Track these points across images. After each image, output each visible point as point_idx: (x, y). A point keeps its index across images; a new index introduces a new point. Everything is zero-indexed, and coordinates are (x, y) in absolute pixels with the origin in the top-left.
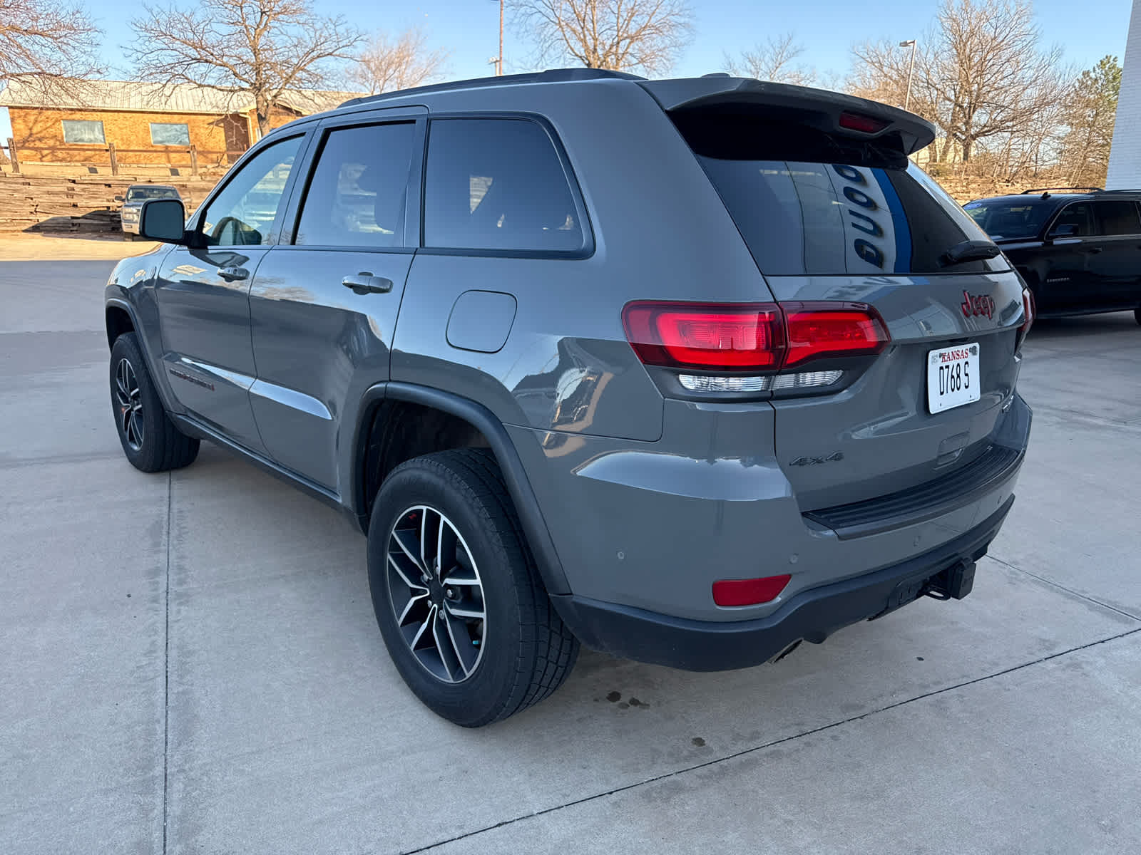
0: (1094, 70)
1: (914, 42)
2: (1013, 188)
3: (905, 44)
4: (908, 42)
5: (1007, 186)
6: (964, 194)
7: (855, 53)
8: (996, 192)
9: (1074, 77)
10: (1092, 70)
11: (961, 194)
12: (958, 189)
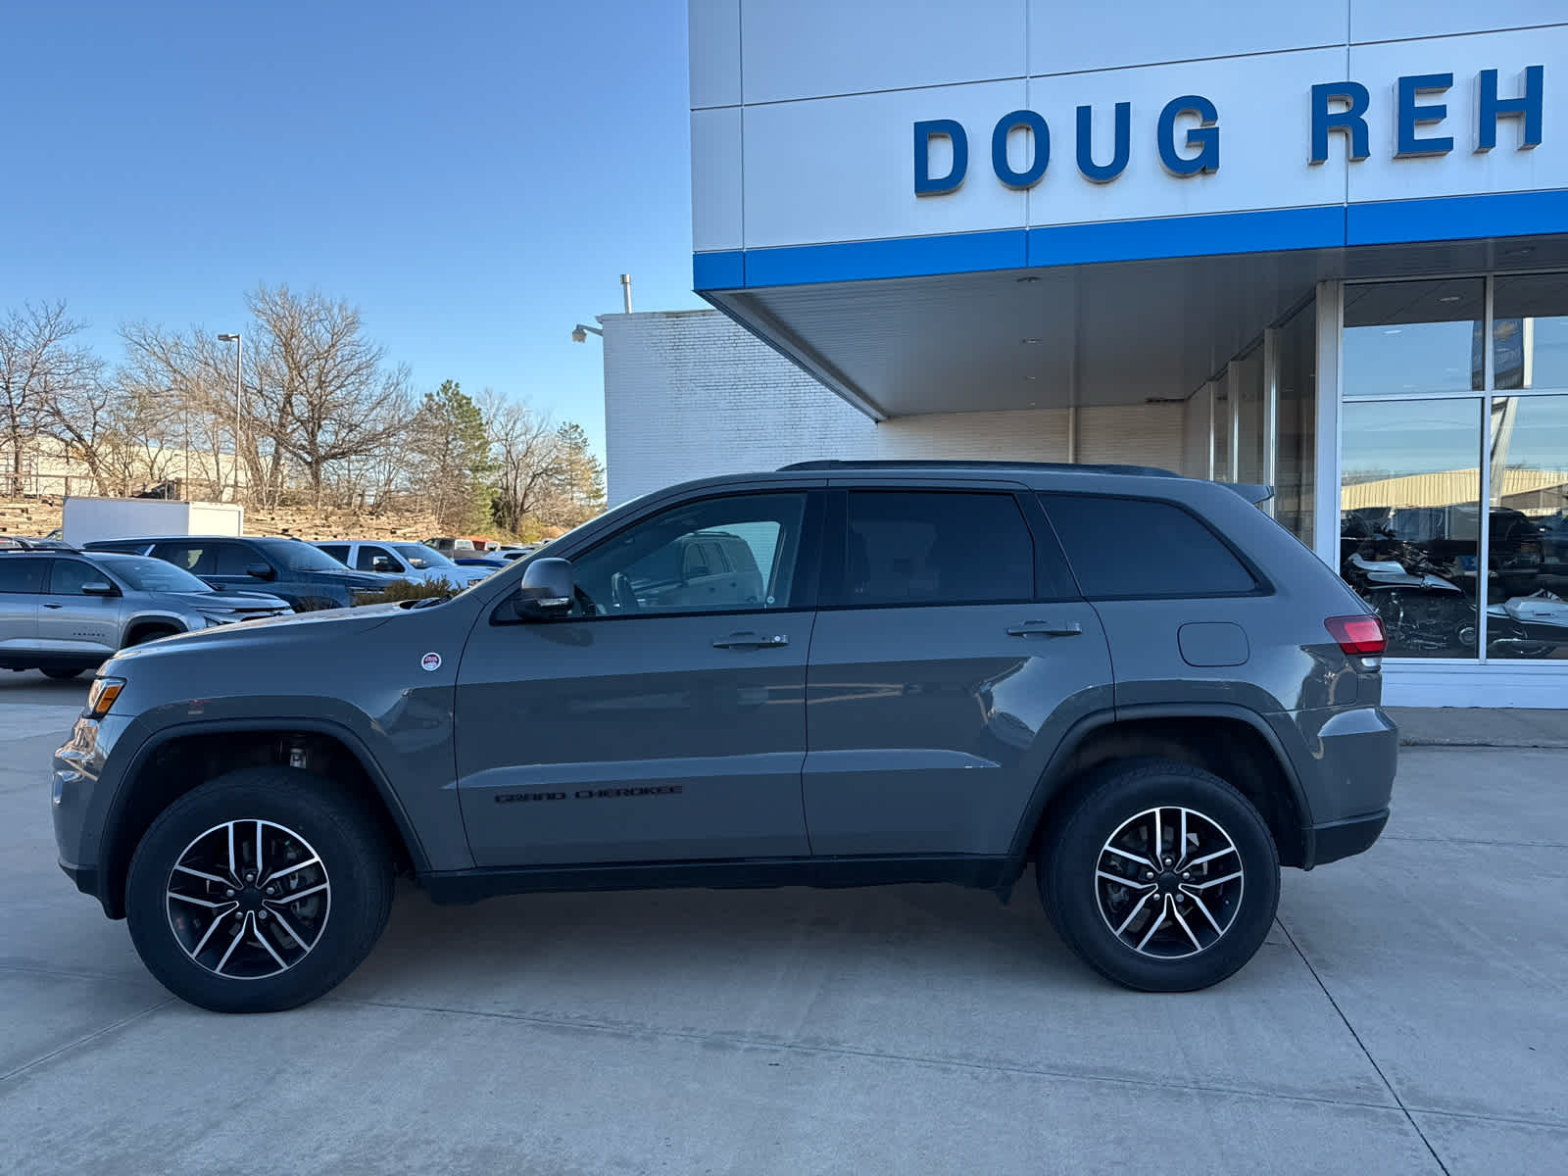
0: (438, 394)
1: (238, 337)
2: (378, 521)
3: (226, 338)
4: (230, 335)
5: (372, 519)
6: (326, 529)
7: (127, 336)
8: (361, 526)
9: (417, 402)
10: (435, 394)
11: (321, 529)
12: (317, 522)
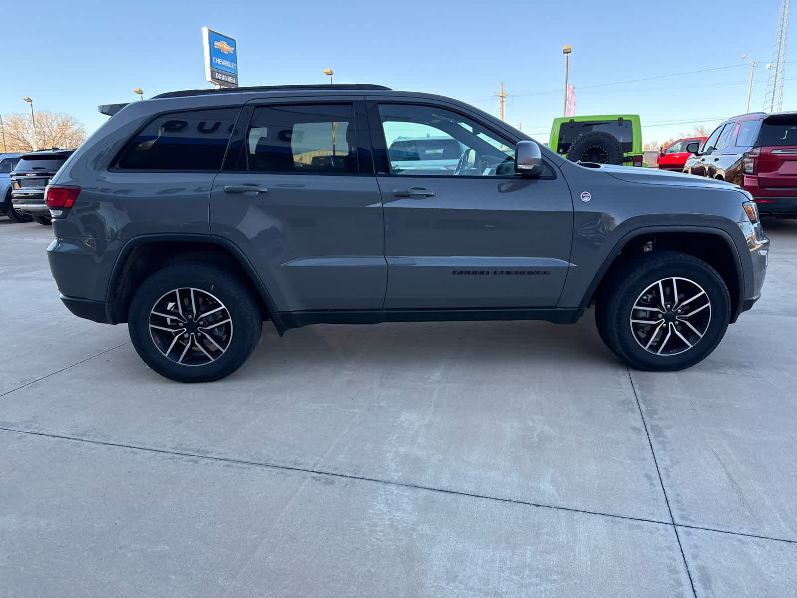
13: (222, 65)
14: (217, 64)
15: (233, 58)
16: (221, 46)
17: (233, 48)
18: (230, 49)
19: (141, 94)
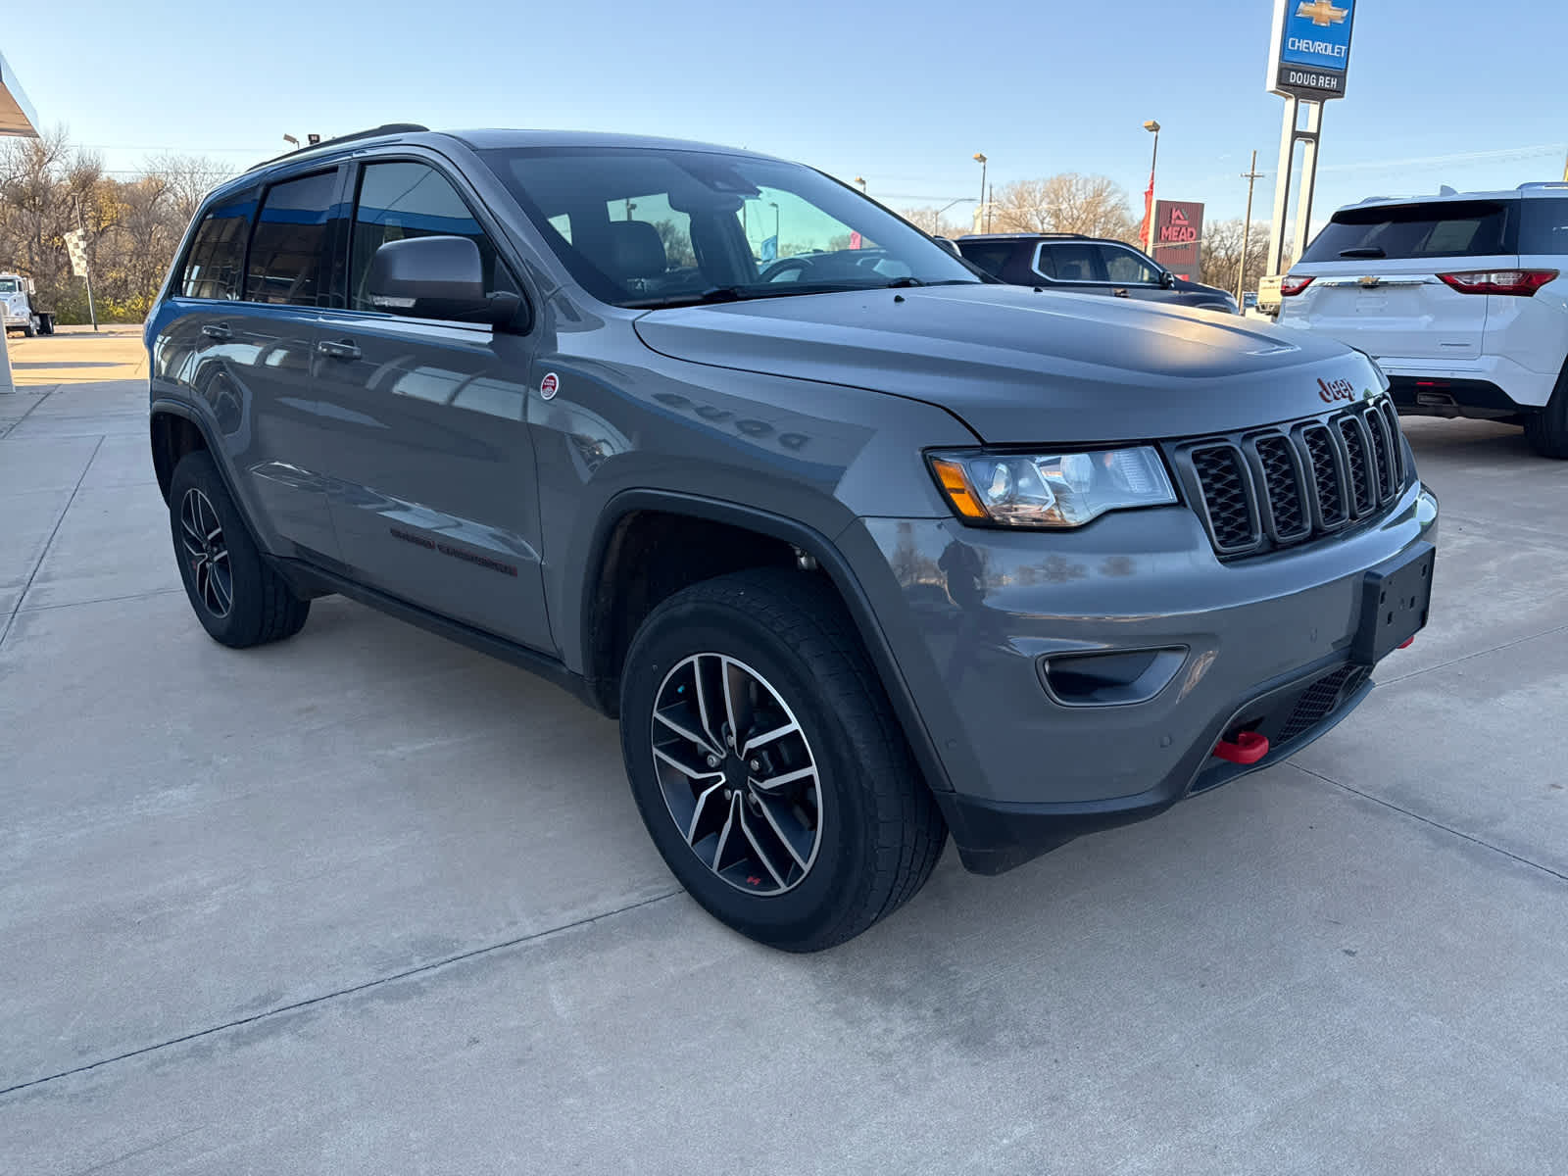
13: (1310, 52)
14: (1298, 52)
15: (1341, 34)
16: (1318, 10)
17: (1346, 12)
18: (1339, 14)
19: (1157, 130)
